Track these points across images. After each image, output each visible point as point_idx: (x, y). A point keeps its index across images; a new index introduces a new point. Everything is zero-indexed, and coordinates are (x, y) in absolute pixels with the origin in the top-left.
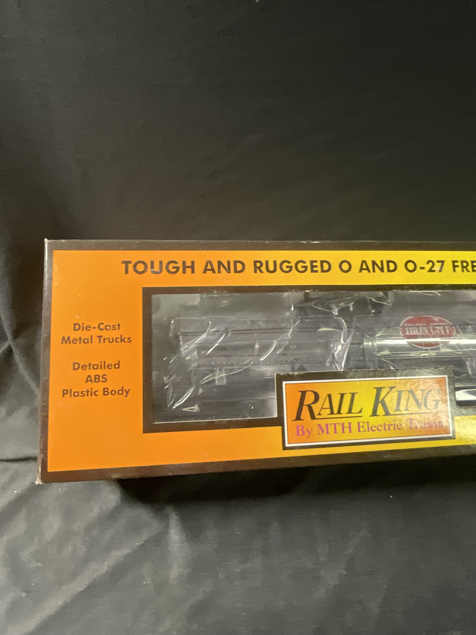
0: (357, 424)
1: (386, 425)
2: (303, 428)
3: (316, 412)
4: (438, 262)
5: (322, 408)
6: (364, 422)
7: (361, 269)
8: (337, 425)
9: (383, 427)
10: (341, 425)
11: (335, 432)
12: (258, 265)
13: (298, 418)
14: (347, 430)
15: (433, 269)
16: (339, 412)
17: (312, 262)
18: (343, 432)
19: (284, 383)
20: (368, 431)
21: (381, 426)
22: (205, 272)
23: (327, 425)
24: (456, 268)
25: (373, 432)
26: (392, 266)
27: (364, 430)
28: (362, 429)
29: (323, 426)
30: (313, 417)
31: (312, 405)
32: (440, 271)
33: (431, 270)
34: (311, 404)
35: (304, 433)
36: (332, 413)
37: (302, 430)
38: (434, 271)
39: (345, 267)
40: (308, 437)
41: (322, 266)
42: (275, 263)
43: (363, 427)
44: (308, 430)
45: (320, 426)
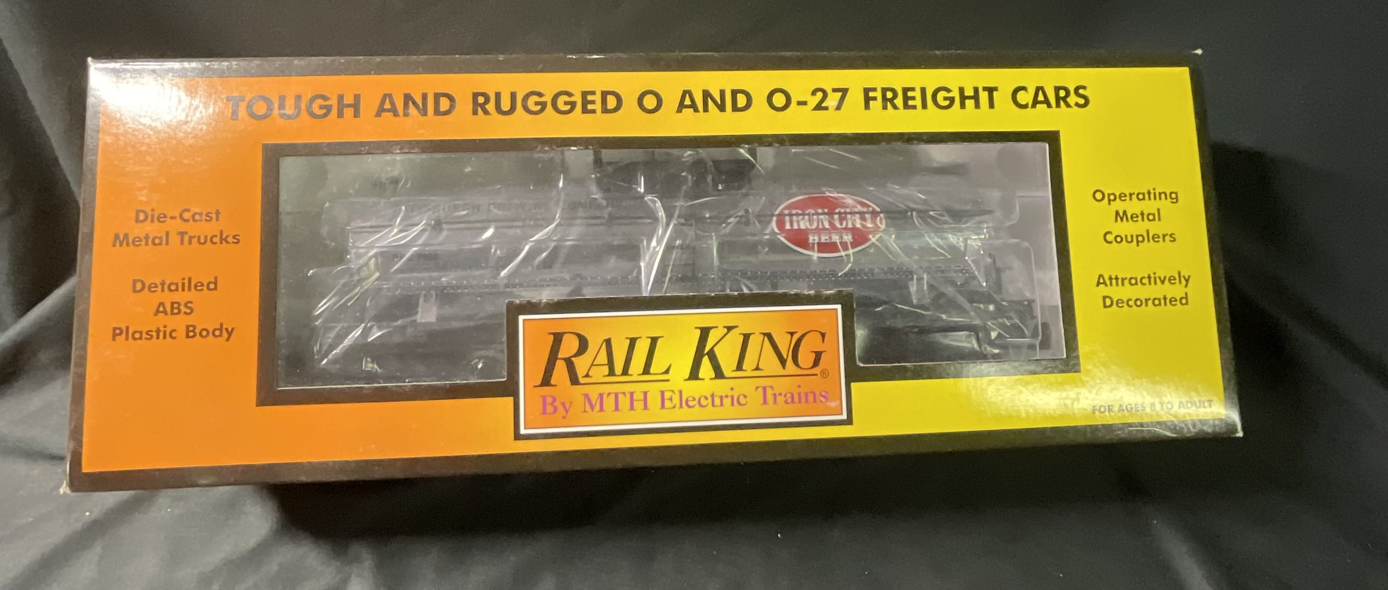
0: (659, 395)
1: (716, 396)
2: (554, 400)
3: (581, 372)
4: (835, 90)
5: (592, 365)
6: (673, 391)
7: (681, 106)
8: (620, 396)
9: (710, 400)
10: (628, 396)
11: (617, 409)
12: (481, 100)
13: (546, 381)
14: (639, 405)
15: (824, 105)
16: (625, 372)
17: (585, 94)
18: (632, 408)
19: (521, 318)
20: (681, 406)
21: (706, 398)
22: (378, 114)
23: (601, 395)
24: (871, 102)
25: (691, 409)
26: (742, 101)
27: (672, 405)
28: (668, 404)
29: (594, 398)
30: (574, 381)
31: (573, 359)
32: (838, 108)
33: (819, 107)
34: (572, 357)
35: (555, 410)
36: (612, 372)
37: (552, 404)
38: (826, 108)
39: (650, 101)
40: (564, 417)
41: (604, 101)
42: (513, 96)
43: (671, 399)
44: (563, 404)
45: (587, 396)
